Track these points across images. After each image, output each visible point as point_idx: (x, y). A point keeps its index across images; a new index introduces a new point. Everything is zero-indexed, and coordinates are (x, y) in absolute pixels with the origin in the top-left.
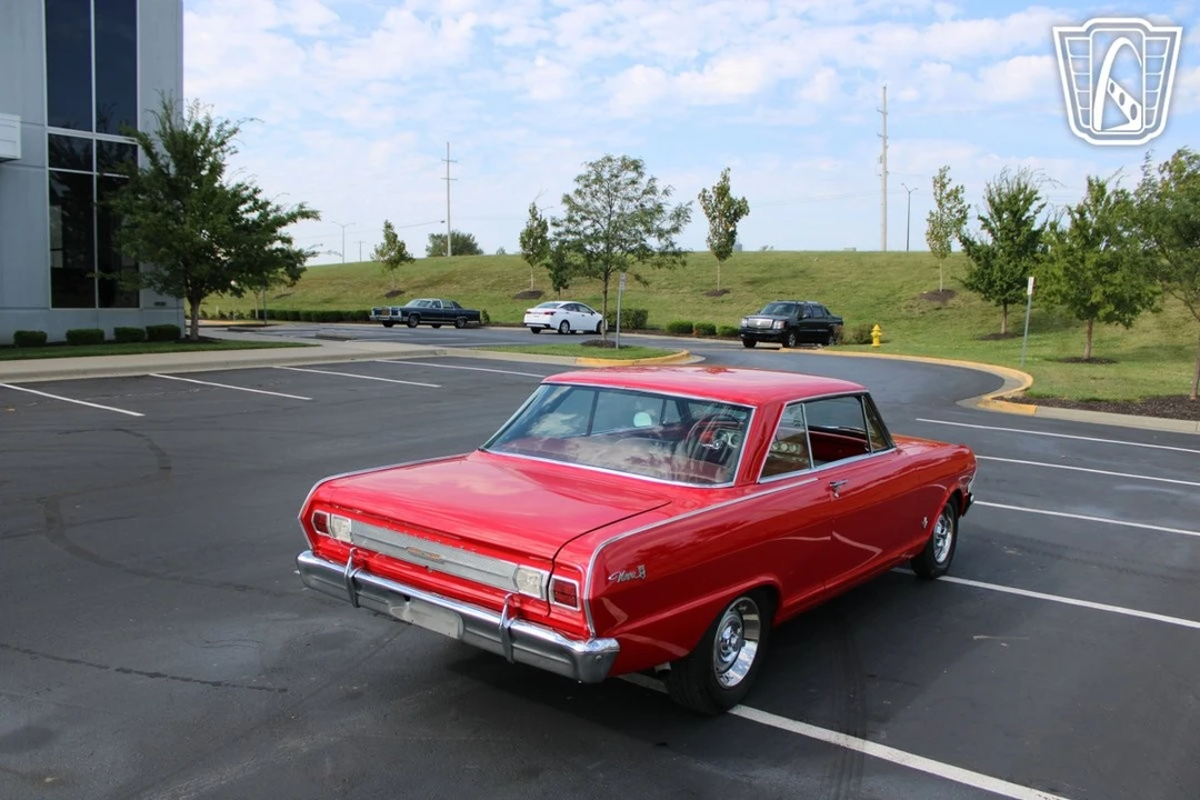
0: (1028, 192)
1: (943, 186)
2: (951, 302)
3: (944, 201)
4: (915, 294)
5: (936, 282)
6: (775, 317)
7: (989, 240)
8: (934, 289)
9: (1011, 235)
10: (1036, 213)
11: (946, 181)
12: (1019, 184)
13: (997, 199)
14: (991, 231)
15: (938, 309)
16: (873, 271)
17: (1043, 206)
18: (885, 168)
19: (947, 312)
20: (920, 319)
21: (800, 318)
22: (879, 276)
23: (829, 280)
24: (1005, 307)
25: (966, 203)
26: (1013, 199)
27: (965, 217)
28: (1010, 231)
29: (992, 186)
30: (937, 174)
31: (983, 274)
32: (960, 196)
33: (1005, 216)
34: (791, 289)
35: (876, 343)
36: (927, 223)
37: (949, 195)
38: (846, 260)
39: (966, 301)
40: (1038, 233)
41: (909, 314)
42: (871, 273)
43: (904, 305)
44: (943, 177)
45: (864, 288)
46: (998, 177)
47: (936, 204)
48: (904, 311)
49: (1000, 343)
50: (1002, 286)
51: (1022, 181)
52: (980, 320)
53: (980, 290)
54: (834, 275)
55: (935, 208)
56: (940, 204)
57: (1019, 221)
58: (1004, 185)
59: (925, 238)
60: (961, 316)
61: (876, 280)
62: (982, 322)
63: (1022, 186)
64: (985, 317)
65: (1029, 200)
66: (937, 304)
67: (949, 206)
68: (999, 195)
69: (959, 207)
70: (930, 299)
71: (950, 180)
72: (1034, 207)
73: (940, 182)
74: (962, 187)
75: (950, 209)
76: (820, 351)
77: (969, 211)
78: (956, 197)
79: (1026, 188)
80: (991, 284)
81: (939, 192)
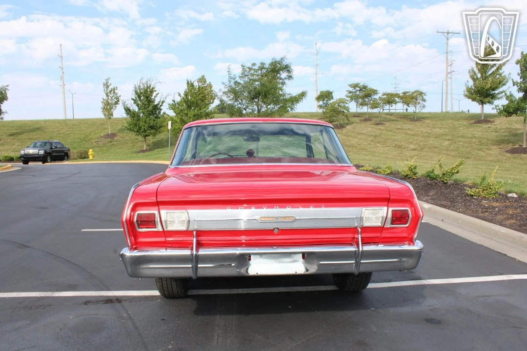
0: (151, 88)
1: (108, 87)
2: (116, 138)
3: (109, 94)
4: (98, 136)
5: (107, 130)
6: (39, 148)
7: (136, 109)
8: (106, 133)
9: (146, 106)
10: (155, 97)
11: (109, 84)
12: (147, 85)
13: (139, 91)
14: (138, 105)
15: (110, 142)
16: (74, 127)
17: (158, 94)
18: (63, 82)
19: (116, 143)
20: (103, 147)
21: (51, 148)
22: (78, 129)
23: (53, 132)
24: (145, 138)
25: (118, 95)
26: (146, 91)
27: (118, 101)
28: (145, 105)
29: (137, 85)
30: (105, 82)
31: (136, 124)
32: (116, 91)
33: (142, 98)
34: (35, 137)
35: (91, 157)
36: (102, 103)
37: (110, 91)
38: (59, 123)
39: (122, 137)
40: (156, 106)
41: (97, 145)
42: (73, 128)
43: (94, 141)
44: (107, 83)
45: (72, 135)
46: (139, 81)
47: (105, 95)
48: (94, 144)
49: (147, 153)
50: (144, 129)
51: (148, 83)
52: (131, 145)
53: (134, 131)
54: (55, 130)
55: (105, 97)
56: (107, 95)
57: (149, 100)
58: (142, 85)
59: (101, 110)
60: (122, 144)
61: (77, 131)
62: (132, 146)
63: (149, 85)
64: (133, 144)
65: (152, 92)
66: (109, 140)
67: (111, 96)
68: (139, 89)
69: (115, 96)
70: (105, 138)
71: (111, 84)
72: (154, 94)
73: (106, 85)
74: (116, 87)
75: (111, 97)
76: (66, 163)
77: (120, 98)
78: (114, 92)
79: (150, 86)
80: (140, 128)
81: (106, 90)
